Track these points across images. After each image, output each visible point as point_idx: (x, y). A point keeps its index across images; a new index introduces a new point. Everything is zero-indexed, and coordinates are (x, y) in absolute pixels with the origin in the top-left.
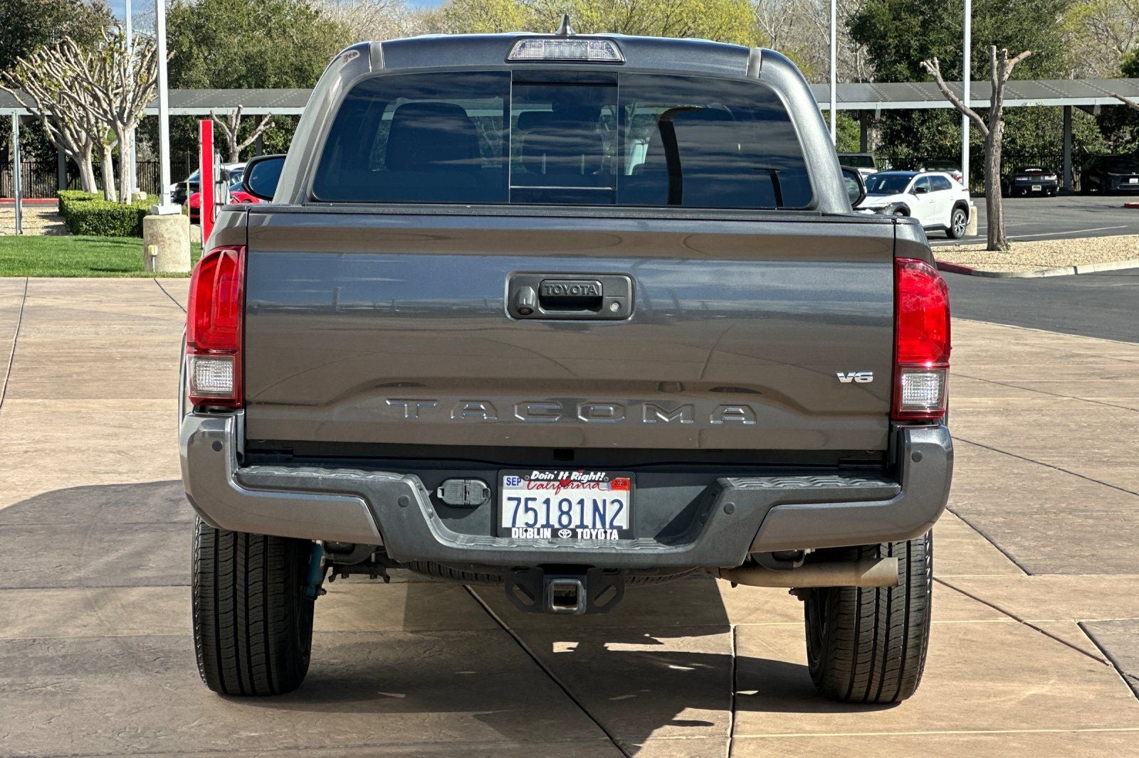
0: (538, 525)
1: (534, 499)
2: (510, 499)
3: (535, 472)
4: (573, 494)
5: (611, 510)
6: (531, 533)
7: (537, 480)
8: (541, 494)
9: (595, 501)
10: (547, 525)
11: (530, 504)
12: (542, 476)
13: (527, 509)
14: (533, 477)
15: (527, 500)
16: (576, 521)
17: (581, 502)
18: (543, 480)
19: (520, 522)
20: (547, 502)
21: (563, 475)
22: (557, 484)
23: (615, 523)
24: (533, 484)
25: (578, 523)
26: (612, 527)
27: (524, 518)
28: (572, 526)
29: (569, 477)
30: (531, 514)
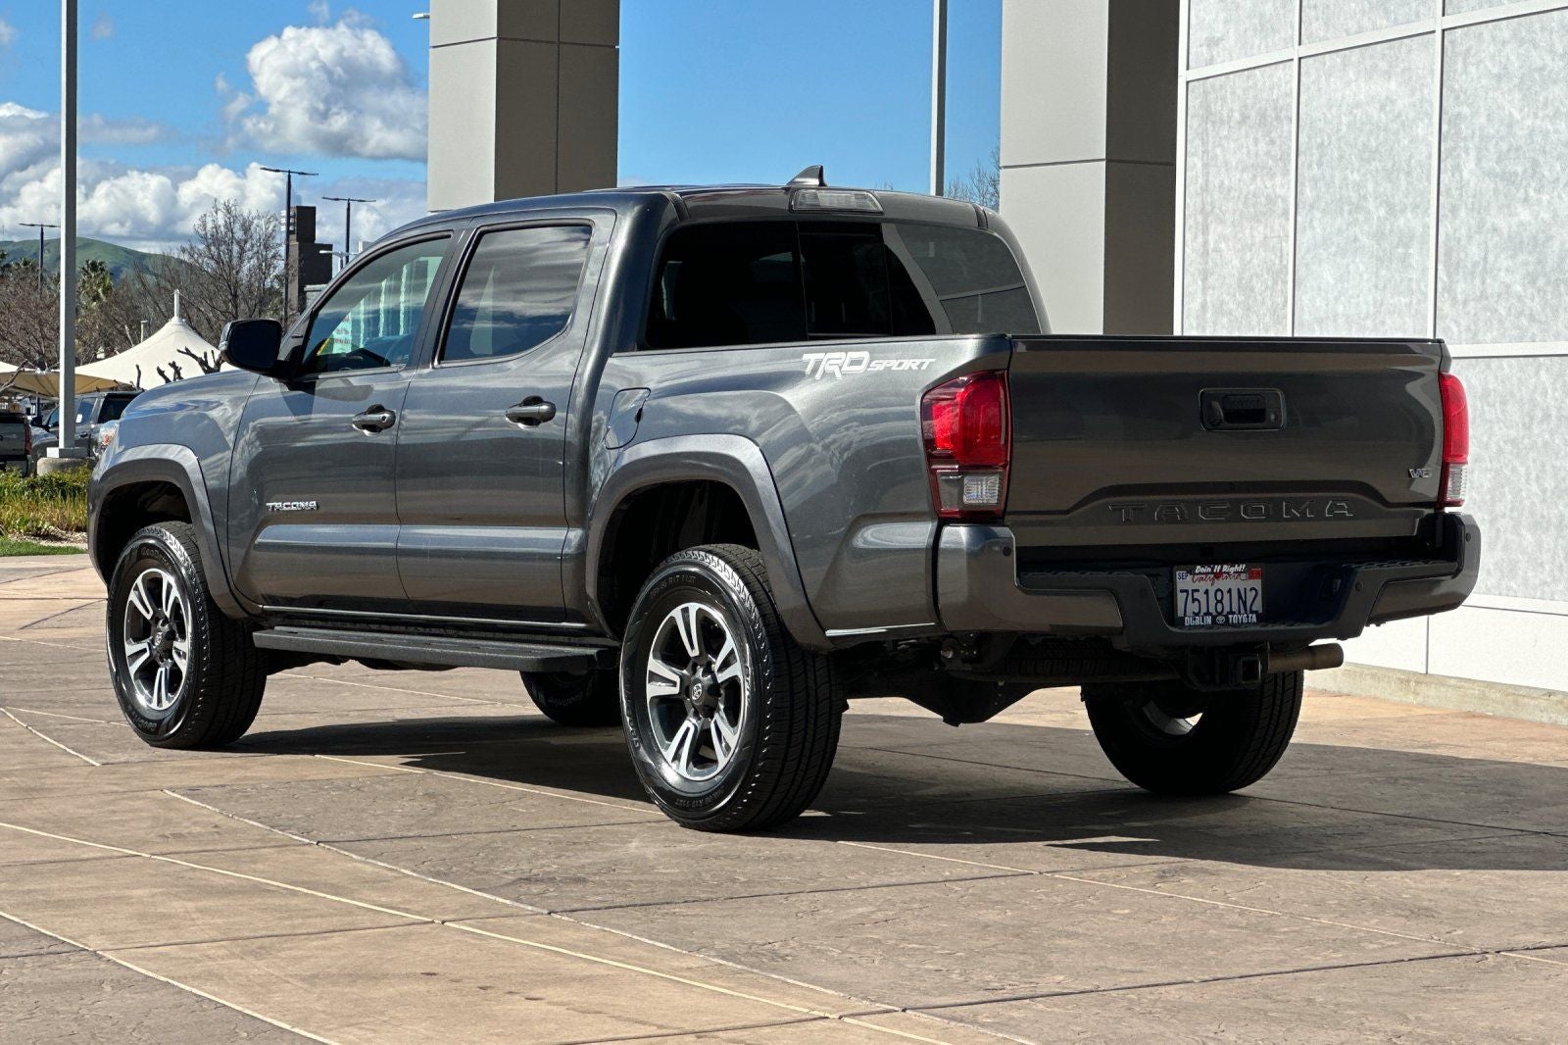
0: (1202, 613)
1: (1198, 591)
2: (1182, 591)
3: (1198, 567)
4: (1223, 584)
5: (1251, 595)
6: (1198, 621)
7: (1200, 573)
8: (1203, 586)
9: (1239, 590)
10: (1208, 613)
11: (1196, 595)
12: (1203, 570)
13: (1194, 600)
14: (1197, 571)
15: (1194, 591)
16: (1227, 609)
17: (1230, 591)
18: (1203, 573)
19: (1189, 612)
20: (1207, 592)
21: (1217, 568)
22: (1212, 576)
23: (1254, 609)
24: (1196, 577)
25: (1228, 610)
26: (1252, 612)
27: (1193, 607)
28: (1225, 613)
29: (1221, 569)
30: (1196, 602)
